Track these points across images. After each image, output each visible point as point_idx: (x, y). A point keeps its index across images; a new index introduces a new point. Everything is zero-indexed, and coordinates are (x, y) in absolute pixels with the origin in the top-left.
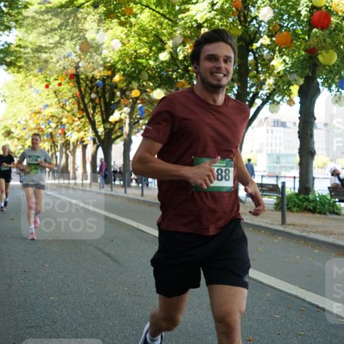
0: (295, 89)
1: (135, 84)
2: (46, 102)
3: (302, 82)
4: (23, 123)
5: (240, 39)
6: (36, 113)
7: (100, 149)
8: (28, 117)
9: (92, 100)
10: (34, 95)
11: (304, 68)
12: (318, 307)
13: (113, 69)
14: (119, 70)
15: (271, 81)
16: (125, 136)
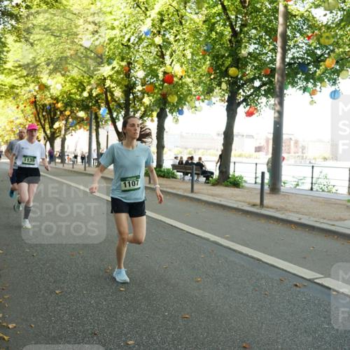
0: (155, 114)
1: (69, 108)
2: (17, 116)
3: (159, 110)
4: (3, 127)
5: (126, 86)
6: (11, 122)
7: (48, 143)
8: (6, 124)
9: (43, 116)
10: (10, 112)
11: (159, 104)
12: (172, 225)
13: (57, 100)
14: (60, 100)
15: (143, 109)
16: (62, 136)
